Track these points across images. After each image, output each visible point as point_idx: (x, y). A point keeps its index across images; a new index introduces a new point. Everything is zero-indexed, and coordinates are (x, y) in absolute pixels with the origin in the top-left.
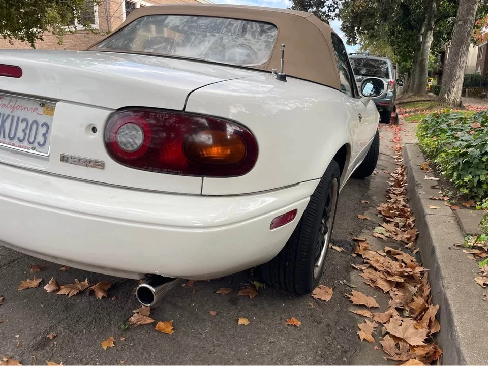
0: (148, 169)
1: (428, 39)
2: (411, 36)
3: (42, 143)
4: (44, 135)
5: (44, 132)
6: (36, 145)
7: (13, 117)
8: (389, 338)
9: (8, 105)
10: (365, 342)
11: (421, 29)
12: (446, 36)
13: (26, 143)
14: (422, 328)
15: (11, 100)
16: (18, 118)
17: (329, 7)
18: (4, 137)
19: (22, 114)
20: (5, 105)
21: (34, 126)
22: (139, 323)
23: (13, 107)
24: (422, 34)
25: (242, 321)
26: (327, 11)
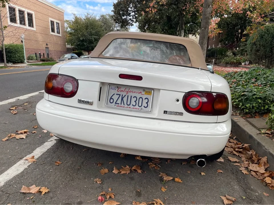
0: (201, 115)
1: (182, 34)
2: (172, 32)
3: (146, 106)
4: (147, 103)
5: (147, 101)
6: (143, 107)
7: (128, 96)
8: (253, 172)
9: (124, 91)
10: (246, 175)
11: (177, 29)
12: (187, 32)
13: (137, 107)
14: (262, 166)
15: (126, 88)
16: (131, 96)
17: (133, 16)
18: (124, 105)
19: (133, 95)
20: (122, 91)
21: (141, 99)
22: (168, 180)
23: (128, 92)
24: (178, 31)
25: (203, 174)
26: (132, 18)
